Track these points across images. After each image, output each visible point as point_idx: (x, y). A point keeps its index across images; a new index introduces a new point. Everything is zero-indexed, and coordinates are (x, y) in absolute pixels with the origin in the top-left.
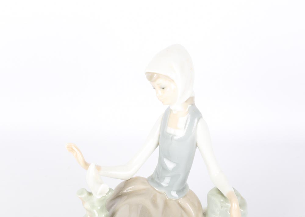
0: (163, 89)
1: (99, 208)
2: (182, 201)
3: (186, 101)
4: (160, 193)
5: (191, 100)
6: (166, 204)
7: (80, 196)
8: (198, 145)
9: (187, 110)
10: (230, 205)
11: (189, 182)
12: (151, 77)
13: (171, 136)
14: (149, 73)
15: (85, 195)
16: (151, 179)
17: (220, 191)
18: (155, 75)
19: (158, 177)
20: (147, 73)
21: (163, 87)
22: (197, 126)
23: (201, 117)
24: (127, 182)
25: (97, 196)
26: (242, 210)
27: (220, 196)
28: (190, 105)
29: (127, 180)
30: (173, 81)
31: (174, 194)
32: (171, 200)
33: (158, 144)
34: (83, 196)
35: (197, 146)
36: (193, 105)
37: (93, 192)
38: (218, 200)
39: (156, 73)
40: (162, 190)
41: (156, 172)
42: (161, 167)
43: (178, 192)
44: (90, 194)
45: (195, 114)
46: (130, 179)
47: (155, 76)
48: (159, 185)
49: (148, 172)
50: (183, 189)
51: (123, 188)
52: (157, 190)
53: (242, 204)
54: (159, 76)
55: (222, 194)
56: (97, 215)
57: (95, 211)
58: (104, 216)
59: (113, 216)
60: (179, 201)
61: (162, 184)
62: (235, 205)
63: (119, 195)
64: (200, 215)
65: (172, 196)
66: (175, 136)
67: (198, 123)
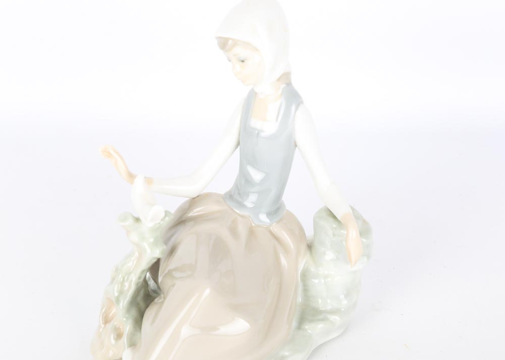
0: (243, 61)
1: (152, 240)
2: (275, 228)
3: (279, 80)
4: (242, 216)
5: (286, 78)
6: (251, 232)
7: (122, 224)
8: (298, 145)
9: (280, 92)
10: (346, 232)
11: (285, 198)
12: (224, 44)
13: (257, 132)
14: (221, 38)
15: (130, 221)
16: (230, 196)
17: (332, 213)
18: (230, 41)
19: (239, 194)
21: (242, 59)
22: (295, 115)
23: (302, 102)
24: (194, 202)
25: (148, 224)
26: (365, 240)
27: (331, 219)
28: (285, 85)
29: (193, 198)
30: (257, 50)
31: (263, 218)
32: (258, 226)
33: (238, 144)
34: (127, 223)
35: (296, 146)
36: (289, 84)
38: (328, 225)
39: (230, 39)
40: (245, 213)
41: (237, 186)
42: (244, 179)
43: (270, 214)
44: (137, 220)
45: (292, 97)
47: (229, 43)
48: (241, 205)
49: (224, 185)
50: (276, 209)
51: (188, 209)
52: (238, 212)
53: (365, 231)
54: (236, 43)
55: (334, 217)
56: (149, 251)
57: (145, 245)
58: (158, 251)
59: (172, 251)
60: (271, 228)
61: (244, 203)
62: (353, 233)
63: (181, 221)
64: (303, 247)
65: (261, 221)
66: (263, 131)
67: (297, 111)
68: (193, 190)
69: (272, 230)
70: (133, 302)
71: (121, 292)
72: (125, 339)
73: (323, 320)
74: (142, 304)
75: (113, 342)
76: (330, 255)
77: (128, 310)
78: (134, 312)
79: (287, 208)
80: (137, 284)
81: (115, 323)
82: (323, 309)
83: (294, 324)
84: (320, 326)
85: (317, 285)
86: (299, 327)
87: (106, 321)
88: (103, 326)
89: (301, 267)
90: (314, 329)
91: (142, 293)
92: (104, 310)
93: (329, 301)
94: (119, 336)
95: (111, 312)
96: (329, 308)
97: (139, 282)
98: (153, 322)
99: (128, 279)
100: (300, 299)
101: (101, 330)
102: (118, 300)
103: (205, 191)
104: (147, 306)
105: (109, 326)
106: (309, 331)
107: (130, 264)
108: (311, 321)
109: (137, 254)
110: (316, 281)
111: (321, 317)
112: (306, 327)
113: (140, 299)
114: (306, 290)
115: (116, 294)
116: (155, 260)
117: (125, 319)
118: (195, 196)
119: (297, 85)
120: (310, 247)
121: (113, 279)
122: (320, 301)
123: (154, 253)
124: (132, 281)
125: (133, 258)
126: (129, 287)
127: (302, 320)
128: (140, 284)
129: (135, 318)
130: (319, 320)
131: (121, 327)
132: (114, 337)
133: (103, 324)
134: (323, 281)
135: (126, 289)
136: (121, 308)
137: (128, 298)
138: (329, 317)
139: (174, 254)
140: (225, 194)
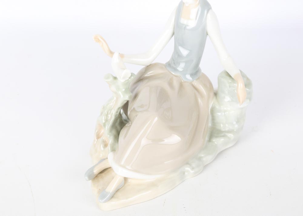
1: (124, 90)
4: (176, 76)
6: (181, 85)
7: (106, 80)
8: (208, 34)
9: (198, 2)
10: (237, 85)
13: (184, 26)
15: (111, 79)
16: (169, 65)
17: (229, 74)
19: (174, 63)
22: (206, 16)
23: (211, 8)
24: (148, 68)
26: (248, 89)
27: (228, 78)
29: (148, 66)
31: (188, 77)
32: (185, 82)
33: (173, 34)
34: (109, 80)
35: (207, 34)
37: (118, 77)
38: (226, 81)
40: (178, 74)
41: (173, 59)
42: (177, 54)
43: (192, 75)
44: (115, 78)
46: (150, 65)
48: (175, 70)
49: (165, 59)
50: (196, 72)
51: (144, 73)
52: (173, 73)
53: (248, 84)
55: (230, 76)
56: (122, 96)
57: (120, 93)
58: (127, 97)
59: (136, 96)
60: (193, 83)
61: (177, 68)
62: (241, 85)
63: (141, 79)
64: (212, 94)
65: (187, 79)
66: (188, 26)
67: (208, 14)
68: (147, 61)
70: (114, 126)
71: (106, 120)
72: (109, 148)
73: (224, 136)
74: (119, 127)
75: (102, 149)
76: (227, 99)
77: (111, 131)
78: (114, 132)
79: (202, 72)
81: (104, 138)
82: (224, 130)
83: (207, 138)
84: (222, 140)
86: (210, 140)
87: (98, 137)
88: (96, 140)
89: (210, 106)
90: (218, 141)
91: (118, 121)
92: (96, 131)
93: (227, 125)
94: (106, 146)
95: (101, 132)
96: (227, 129)
98: (125, 136)
99: (110, 112)
100: (210, 125)
101: (95, 142)
102: (104, 125)
103: (154, 62)
104: (121, 128)
105: (100, 140)
106: (216, 143)
107: (112, 104)
108: (217, 137)
109: (115, 98)
110: (219, 114)
111: (223, 134)
112: (214, 140)
113: (117, 124)
114: (213, 119)
115: (104, 121)
116: (126, 102)
117: (109, 136)
120: (216, 94)
121: (102, 113)
122: (222, 125)
123: (124, 98)
124: (112, 114)
125: (113, 101)
126: (111, 117)
127: (211, 136)
128: (117, 116)
129: (115, 135)
130: (221, 136)
131: (107, 141)
132: (103, 146)
133: (96, 139)
134: (223, 113)
135: (109, 118)
136: (107, 129)
137: (110, 124)
138: (227, 134)
139: (136, 98)
140: (166, 63)
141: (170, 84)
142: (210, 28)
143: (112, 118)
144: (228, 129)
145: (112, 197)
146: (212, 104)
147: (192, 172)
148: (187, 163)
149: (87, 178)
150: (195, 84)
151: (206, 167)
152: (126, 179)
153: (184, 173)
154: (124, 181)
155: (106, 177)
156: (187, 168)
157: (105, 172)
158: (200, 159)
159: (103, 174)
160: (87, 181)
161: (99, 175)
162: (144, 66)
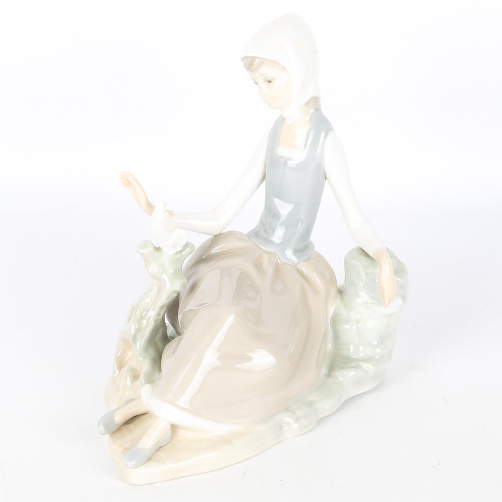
0: (270, 82)
1: (172, 271)
2: (303, 268)
3: (307, 104)
4: (268, 253)
5: (314, 102)
6: (278, 271)
7: (141, 251)
8: (328, 176)
9: (308, 118)
10: (378, 270)
11: (314, 238)
12: (250, 63)
13: (284, 160)
14: (247, 57)
15: (149, 250)
17: (364, 251)
18: (257, 60)
20: (244, 58)
21: (269, 79)
22: (324, 142)
23: (332, 129)
24: (216, 238)
25: (169, 252)
26: (399, 279)
27: (363, 258)
28: (313, 110)
29: (215, 236)
30: (285, 69)
32: (285, 264)
33: (264, 178)
34: (147, 251)
35: (326, 178)
36: (318, 109)
37: (162, 247)
38: (360, 263)
39: (257, 57)
40: (271, 249)
41: (262, 223)
43: (297, 252)
44: (158, 249)
45: (321, 125)
46: (220, 234)
47: (256, 62)
49: (248, 222)
50: (304, 248)
52: (264, 248)
53: (399, 270)
54: (263, 62)
55: (367, 255)
56: (168, 284)
57: (165, 277)
58: (179, 285)
59: (193, 288)
60: (299, 266)
62: (386, 269)
64: (333, 291)
65: (288, 259)
66: (291, 159)
67: (327, 139)
69: (299, 268)
70: (151, 341)
71: (138, 330)
72: (142, 379)
73: (355, 367)
74: (160, 345)
75: (129, 382)
76: (363, 297)
77: (146, 349)
78: (152, 352)
79: (316, 250)
80: (156, 322)
81: (132, 364)
82: (355, 357)
83: (324, 371)
84: (352, 373)
85: (349, 331)
86: (329, 374)
87: (121, 366)
88: (117, 371)
90: (346, 376)
91: (160, 332)
92: (119, 354)
93: (362, 348)
94: (135, 377)
95: (126, 357)
96: (361, 355)
97: (158, 319)
99: (146, 315)
100: (330, 347)
101: (116, 375)
102: (135, 339)
105: (126, 369)
106: (341, 379)
107: (149, 300)
108: (342, 368)
109: (156, 289)
110: (347, 327)
111: (353, 364)
112: (337, 375)
113: (158, 338)
114: (336, 337)
115: (133, 332)
116: (175, 295)
117: (142, 359)
118: (218, 234)
119: (326, 111)
120: (341, 292)
121: (129, 319)
122: (352, 348)
123: (172, 286)
124: (150, 317)
125: (152, 293)
126: (148, 323)
127: (332, 368)
128: (159, 322)
129: (154, 358)
130: (350, 367)
131: (138, 368)
132: (130, 380)
133: (118, 369)
134: (354, 326)
135: (144, 326)
136: (138, 349)
137: (146, 336)
138: (361, 364)
139: (194, 291)
140: (249, 232)
141: (258, 266)
142: (331, 166)
143: (148, 326)
144: (363, 354)
145: (149, 459)
146: (333, 309)
147: (295, 426)
148: (287, 410)
149: (102, 428)
150: (303, 269)
151: (321, 421)
152: (174, 428)
153: (281, 427)
154: (171, 432)
155: (136, 428)
156: (287, 419)
157: (136, 422)
158: (310, 404)
159: (131, 426)
160: (104, 434)
161: (122, 427)
162: (210, 237)
